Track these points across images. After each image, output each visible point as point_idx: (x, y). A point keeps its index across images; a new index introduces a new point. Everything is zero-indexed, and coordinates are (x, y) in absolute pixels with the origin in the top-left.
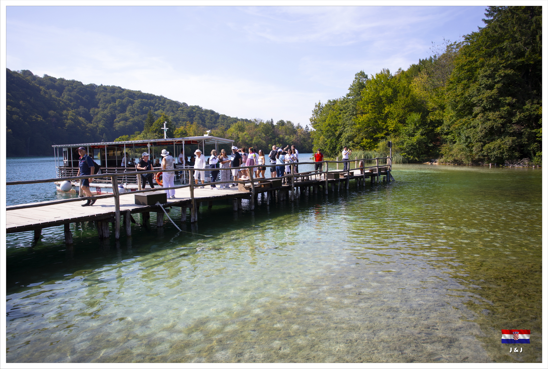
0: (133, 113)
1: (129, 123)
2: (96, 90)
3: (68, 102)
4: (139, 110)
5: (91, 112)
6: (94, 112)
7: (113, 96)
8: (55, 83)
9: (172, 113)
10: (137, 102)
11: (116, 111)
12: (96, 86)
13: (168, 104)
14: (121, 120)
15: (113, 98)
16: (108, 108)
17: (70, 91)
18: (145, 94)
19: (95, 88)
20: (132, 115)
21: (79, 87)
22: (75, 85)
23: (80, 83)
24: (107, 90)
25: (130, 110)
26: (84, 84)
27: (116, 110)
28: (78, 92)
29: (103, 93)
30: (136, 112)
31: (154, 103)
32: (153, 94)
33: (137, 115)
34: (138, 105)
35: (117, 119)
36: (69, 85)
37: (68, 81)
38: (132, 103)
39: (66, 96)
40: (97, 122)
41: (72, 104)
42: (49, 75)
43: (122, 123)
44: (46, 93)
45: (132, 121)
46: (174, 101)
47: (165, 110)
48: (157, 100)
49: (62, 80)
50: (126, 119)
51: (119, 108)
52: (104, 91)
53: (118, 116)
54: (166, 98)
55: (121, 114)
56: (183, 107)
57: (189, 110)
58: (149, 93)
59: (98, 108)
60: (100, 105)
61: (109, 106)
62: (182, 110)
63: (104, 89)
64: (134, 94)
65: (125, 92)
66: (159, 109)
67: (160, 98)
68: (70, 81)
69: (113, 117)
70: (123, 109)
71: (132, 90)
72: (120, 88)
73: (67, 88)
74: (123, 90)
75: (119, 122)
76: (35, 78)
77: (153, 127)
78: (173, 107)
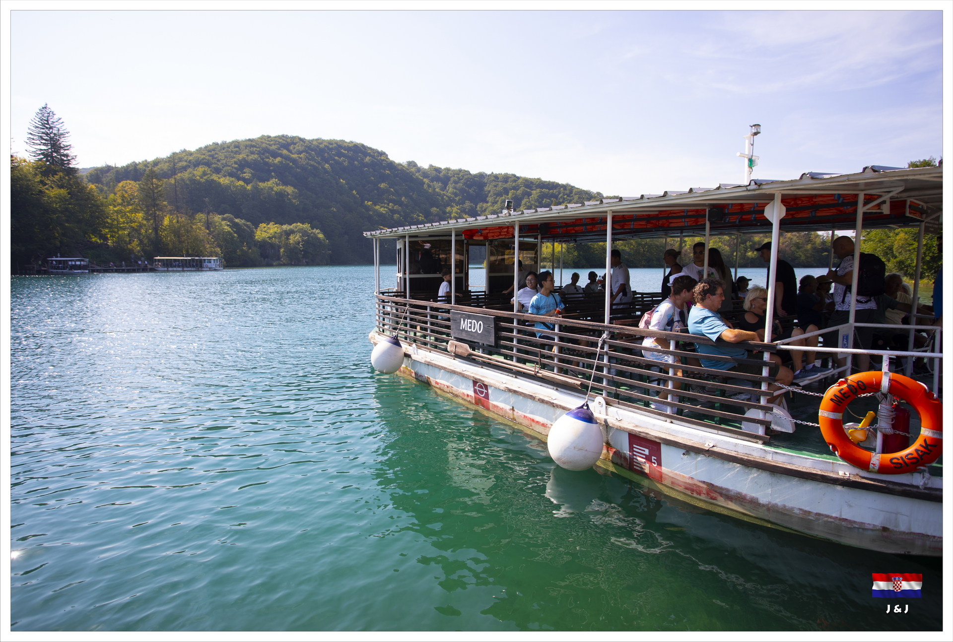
2: (485, 180)
3: (453, 196)
5: (478, 208)
6: (482, 208)
7: (505, 186)
8: (440, 174)
10: (535, 193)
12: (486, 175)
13: (576, 194)
15: (505, 189)
16: (499, 203)
17: (456, 182)
18: (545, 182)
19: (484, 178)
21: (466, 177)
22: (461, 175)
23: (468, 173)
24: (498, 178)
25: (526, 204)
26: (471, 173)
28: (465, 184)
29: (494, 183)
31: (557, 193)
32: (556, 181)
34: (536, 198)
36: (455, 176)
37: (454, 170)
38: (529, 194)
39: (450, 189)
41: (457, 199)
42: (434, 165)
44: (429, 186)
46: (584, 191)
48: (562, 189)
49: (448, 170)
52: (495, 181)
54: (574, 187)
58: (551, 181)
59: (487, 202)
60: (490, 199)
61: (500, 199)
63: (496, 177)
64: (532, 183)
65: (520, 181)
67: (565, 187)
68: (456, 170)
72: (514, 176)
73: (452, 179)
74: (518, 178)
76: (419, 170)
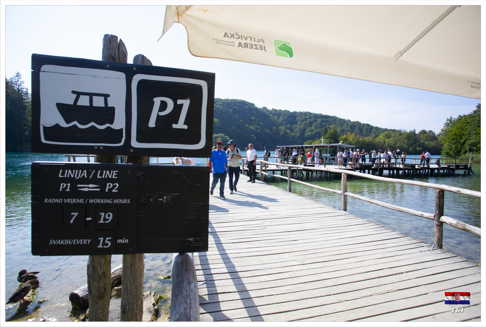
0: (316, 127)
1: (313, 133)
2: (296, 115)
3: (282, 122)
4: (320, 125)
5: (293, 127)
6: (295, 127)
8: (277, 112)
9: (340, 127)
10: (319, 120)
12: (297, 112)
13: (338, 121)
14: (309, 131)
15: (305, 118)
16: (302, 125)
17: (283, 116)
18: (324, 115)
19: (296, 114)
20: (316, 128)
21: (288, 113)
22: (286, 113)
23: (289, 111)
25: (314, 125)
26: (290, 112)
27: (307, 125)
28: (287, 116)
29: (300, 116)
30: (318, 126)
31: (329, 120)
32: (329, 115)
33: (319, 128)
34: (319, 122)
35: (307, 131)
36: (284, 113)
37: (283, 111)
38: (316, 121)
39: (281, 119)
40: (296, 132)
41: (284, 123)
42: (274, 108)
43: (309, 133)
44: (272, 118)
45: (315, 132)
46: (342, 119)
47: (336, 124)
48: (331, 118)
49: (280, 110)
50: (312, 131)
52: (301, 115)
53: (307, 129)
54: (337, 117)
55: (309, 128)
56: (348, 123)
57: (351, 124)
58: (326, 115)
59: (297, 124)
61: (303, 123)
62: (347, 124)
63: (301, 113)
64: (317, 116)
65: (312, 115)
66: (332, 124)
67: (333, 117)
68: (284, 111)
69: (305, 129)
70: (311, 124)
71: (316, 113)
72: (310, 113)
73: (282, 114)
74: (311, 114)
75: (308, 132)
76: (268, 110)
77: (327, 135)
78: (341, 122)
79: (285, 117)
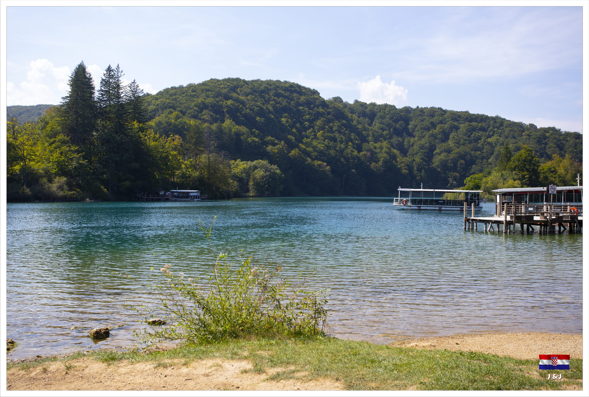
0: (458, 143)
1: (453, 155)
2: (411, 115)
3: (381, 131)
4: (466, 138)
5: (405, 143)
6: (409, 142)
7: (432, 120)
8: (365, 109)
9: (513, 140)
10: (463, 127)
11: (437, 141)
12: (412, 109)
13: (506, 127)
14: (441, 152)
15: (432, 123)
16: (426, 137)
17: (381, 117)
18: (474, 115)
19: (410, 112)
20: (457, 145)
21: (392, 112)
22: (387, 108)
23: (393, 107)
24: (424, 113)
25: (454, 138)
26: (397, 107)
27: (436, 138)
28: (391, 118)
29: (421, 118)
30: (462, 141)
31: (487, 126)
32: (486, 114)
33: (464, 144)
34: (465, 131)
35: (437, 151)
36: (382, 111)
37: (379, 106)
38: (457, 128)
39: (377, 124)
40: (413, 155)
41: (385, 133)
43: (443, 156)
44: (359, 122)
45: (456, 153)
46: (515, 123)
47: (502, 135)
48: (492, 122)
49: (373, 105)
50: (449, 151)
51: (440, 136)
52: (421, 115)
53: (438, 146)
54: (504, 119)
55: (443, 144)
56: (530, 131)
57: (538, 133)
58: (480, 113)
59: (414, 137)
60: (416, 133)
61: (428, 134)
63: (421, 112)
64: (459, 116)
65: (446, 116)
66: (493, 135)
67: (496, 119)
68: (382, 105)
69: (432, 148)
70: (445, 137)
71: (456, 110)
72: (440, 109)
73: (378, 114)
74: (445, 111)
75: (439, 154)
76: (346, 105)
77: (511, 163)
79: (387, 120)
